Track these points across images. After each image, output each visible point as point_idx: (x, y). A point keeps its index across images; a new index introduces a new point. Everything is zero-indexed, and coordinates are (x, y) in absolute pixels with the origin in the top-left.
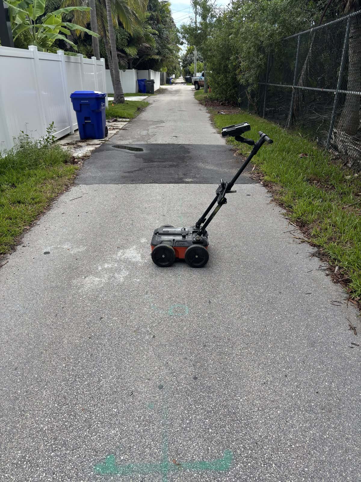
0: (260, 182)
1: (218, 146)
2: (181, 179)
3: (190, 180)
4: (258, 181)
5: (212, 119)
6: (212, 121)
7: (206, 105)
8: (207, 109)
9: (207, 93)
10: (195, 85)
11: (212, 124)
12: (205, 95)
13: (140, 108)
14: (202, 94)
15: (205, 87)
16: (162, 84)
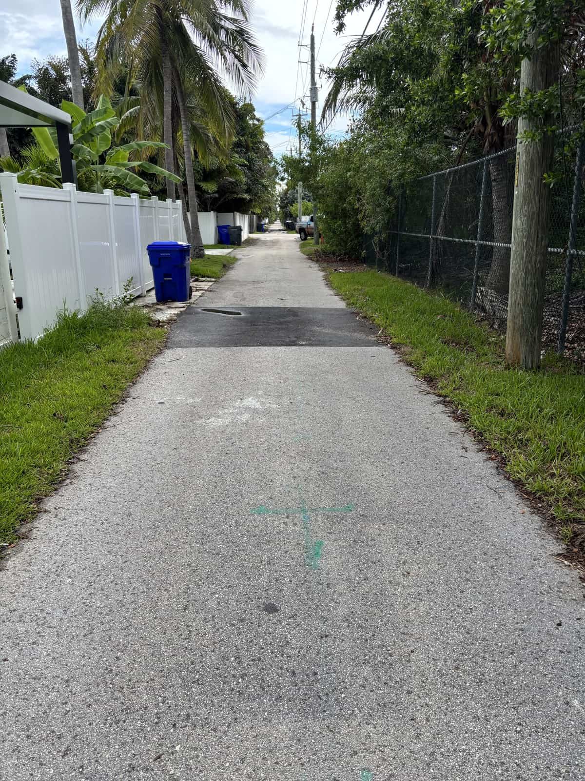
0: (387, 345)
1: (336, 310)
2: (294, 342)
3: (304, 343)
4: (385, 343)
5: (326, 278)
6: (327, 281)
7: (317, 261)
8: (320, 266)
9: (318, 244)
10: (300, 233)
11: (327, 284)
12: (316, 248)
13: (227, 264)
14: (311, 246)
15: (315, 236)
16: (251, 232)
